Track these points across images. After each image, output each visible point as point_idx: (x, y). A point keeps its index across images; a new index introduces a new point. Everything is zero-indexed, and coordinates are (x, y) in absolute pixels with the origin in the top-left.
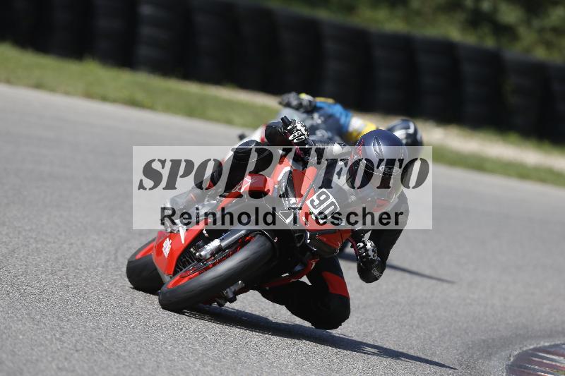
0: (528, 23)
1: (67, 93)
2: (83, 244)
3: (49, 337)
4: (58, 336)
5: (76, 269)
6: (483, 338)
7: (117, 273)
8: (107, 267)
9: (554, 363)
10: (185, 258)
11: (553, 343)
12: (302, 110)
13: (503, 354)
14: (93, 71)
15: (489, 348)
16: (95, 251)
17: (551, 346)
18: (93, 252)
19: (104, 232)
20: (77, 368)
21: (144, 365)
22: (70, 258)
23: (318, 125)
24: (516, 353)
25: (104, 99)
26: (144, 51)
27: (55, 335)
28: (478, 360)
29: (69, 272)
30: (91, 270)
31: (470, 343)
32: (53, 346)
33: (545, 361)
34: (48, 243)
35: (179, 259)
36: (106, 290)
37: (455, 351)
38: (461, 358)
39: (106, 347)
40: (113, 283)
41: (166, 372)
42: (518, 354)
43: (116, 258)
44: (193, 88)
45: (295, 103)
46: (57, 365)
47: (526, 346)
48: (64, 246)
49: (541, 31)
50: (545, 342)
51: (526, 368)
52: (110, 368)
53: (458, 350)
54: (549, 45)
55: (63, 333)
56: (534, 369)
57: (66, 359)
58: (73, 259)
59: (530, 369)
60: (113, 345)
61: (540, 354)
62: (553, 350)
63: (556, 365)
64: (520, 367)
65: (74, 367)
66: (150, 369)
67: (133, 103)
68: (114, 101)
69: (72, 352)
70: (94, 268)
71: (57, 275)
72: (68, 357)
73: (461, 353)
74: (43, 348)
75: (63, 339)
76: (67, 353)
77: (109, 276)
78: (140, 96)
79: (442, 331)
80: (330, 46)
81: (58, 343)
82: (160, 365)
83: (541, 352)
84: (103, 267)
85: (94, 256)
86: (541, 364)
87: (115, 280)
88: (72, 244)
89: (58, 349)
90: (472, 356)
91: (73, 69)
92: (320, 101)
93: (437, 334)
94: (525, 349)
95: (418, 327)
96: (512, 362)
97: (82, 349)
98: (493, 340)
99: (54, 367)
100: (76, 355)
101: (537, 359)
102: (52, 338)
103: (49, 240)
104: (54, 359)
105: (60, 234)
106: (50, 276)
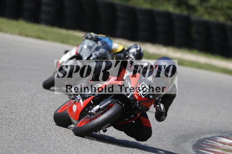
0: (201, 4)
1: (11, 33)
2: (18, 95)
3: (4, 134)
4: (8, 133)
5: (16, 105)
6: (183, 134)
7: (32, 107)
8: (28, 105)
9: (212, 144)
10: (83, 113)
11: (212, 136)
12: (93, 40)
13: (191, 140)
14: (22, 24)
15: (185, 138)
16: (23, 98)
17: (211, 137)
18: (22, 99)
19: (27, 90)
20: (16, 146)
21: (43, 145)
22: (13, 101)
23: (100, 46)
24: (196, 140)
25: (27, 36)
26: (43, 16)
27: (7, 132)
28: (181, 143)
29: (13, 107)
30: (22, 106)
31: (177, 136)
32: (6, 137)
33: (208, 143)
34: (4, 95)
35: (81, 114)
36: (28, 114)
37: (171, 139)
38: (174, 142)
39: (28, 138)
40: (31, 111)
41: (53, 148)
42: (198, 140)
43: (32, 101)
44: (63, 32)
45: (90, 37)
46: (8, 145)
47: (201, 137)
48: (11, 96)
49: (206, 8)
50: (208, 135)
51: (201, 146)
52: (29, 146)
53: (172, 139)
54: (209, 14)
55: (10, 132)
56: (204, 147)
57: (12, 142)
58: (14, 102)
59: (202, 146)
60: (31, 137)
61: (207, 140)
62: (211, 139)
63: (213, 145)
64: (198, 146)
65: (15, 146)
66: (46, 147)
67: (39, 38)
68: (31, 37)
69: (14, 139)
70: (23, 105)
71: (7, 108)
72: (12, 141)
73: (174, 140)
74: (2, 138)
75: (10, 134)
76: (12, 140)
77: (29, 108)
78: (41, 34)
79: (166, 131)
80: (120, 14)
81: (8, 136)
82: (50, 145)
83: (206, 139)
84: (27, 105)
85: (23, 100)
86: (207, 145)
87: (32, 110)
88: (13, 95)
89: (8, 139)
90: (178, 141)
91: (14, 24)
92: (100, 36)
93: (164, 132)
94: (200, 138)
95: (156, 129)
96: (195, 144)
97: (18, 139)
98: (187, 134)
99: (7, 146)
100: (16, 141)
101: (205, 142)
102: (6, 134)
103: (5, 94)
104: (6, 142)
105: (9, 91)
106: (5, 109)
